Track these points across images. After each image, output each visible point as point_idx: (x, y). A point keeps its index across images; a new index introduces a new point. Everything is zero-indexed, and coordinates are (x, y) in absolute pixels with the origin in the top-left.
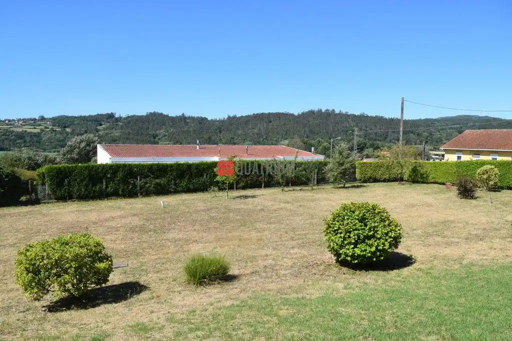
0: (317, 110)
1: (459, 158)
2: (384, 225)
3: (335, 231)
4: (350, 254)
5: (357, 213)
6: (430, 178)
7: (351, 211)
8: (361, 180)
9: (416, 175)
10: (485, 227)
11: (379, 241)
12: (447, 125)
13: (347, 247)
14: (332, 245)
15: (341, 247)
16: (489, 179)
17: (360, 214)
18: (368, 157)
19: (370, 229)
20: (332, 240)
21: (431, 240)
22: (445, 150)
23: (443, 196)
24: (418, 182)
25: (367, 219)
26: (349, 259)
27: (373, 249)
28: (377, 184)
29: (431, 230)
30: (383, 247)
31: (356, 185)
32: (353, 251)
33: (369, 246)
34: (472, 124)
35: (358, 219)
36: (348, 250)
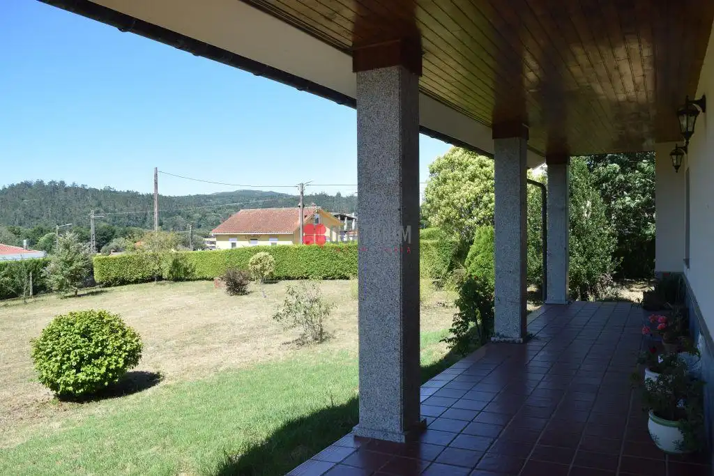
0: (34, 181)
1: (234, 245)
2: (116, 337)
3: (47, 354)
4: (72, 382)
5: (77, 325)
6: (196, 273)
7: (68, 324)
8: (102, 283)
9: (179, 270)
10: (252, 325)
11: (110, 359)
12: (224, 203)
13: (67, 373)
14: (44, 374)
15: (59, 375)
16: (263, 269)
17: (81, 326)
18: (117, 250)
19: (96, 344)
20: (45, 368)
21: (187, 350)
22: (216, 236)
23: (210, 295)
24: (180, 280)
25: (93, 332)
26: (71, 388)
27: (103, 370)
28: (125, 287)
29: (189, 338)
30: (116, 365)
31: (94, 290)
32: (75, 377)
33: (97, 367)
34: (254, 201)
35: (78, 334)
36: (70, 377)
